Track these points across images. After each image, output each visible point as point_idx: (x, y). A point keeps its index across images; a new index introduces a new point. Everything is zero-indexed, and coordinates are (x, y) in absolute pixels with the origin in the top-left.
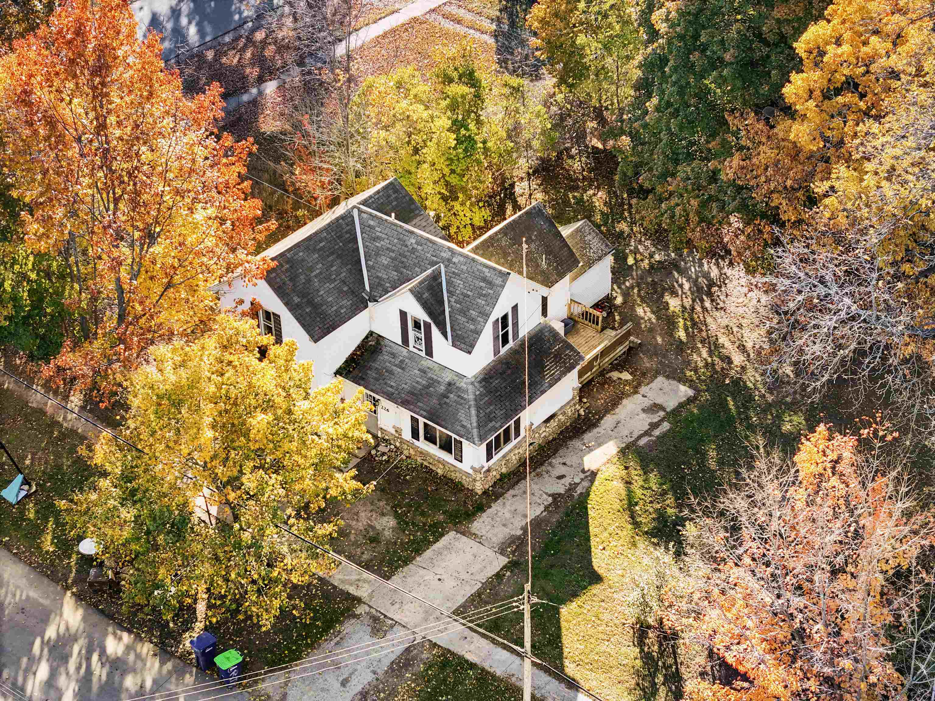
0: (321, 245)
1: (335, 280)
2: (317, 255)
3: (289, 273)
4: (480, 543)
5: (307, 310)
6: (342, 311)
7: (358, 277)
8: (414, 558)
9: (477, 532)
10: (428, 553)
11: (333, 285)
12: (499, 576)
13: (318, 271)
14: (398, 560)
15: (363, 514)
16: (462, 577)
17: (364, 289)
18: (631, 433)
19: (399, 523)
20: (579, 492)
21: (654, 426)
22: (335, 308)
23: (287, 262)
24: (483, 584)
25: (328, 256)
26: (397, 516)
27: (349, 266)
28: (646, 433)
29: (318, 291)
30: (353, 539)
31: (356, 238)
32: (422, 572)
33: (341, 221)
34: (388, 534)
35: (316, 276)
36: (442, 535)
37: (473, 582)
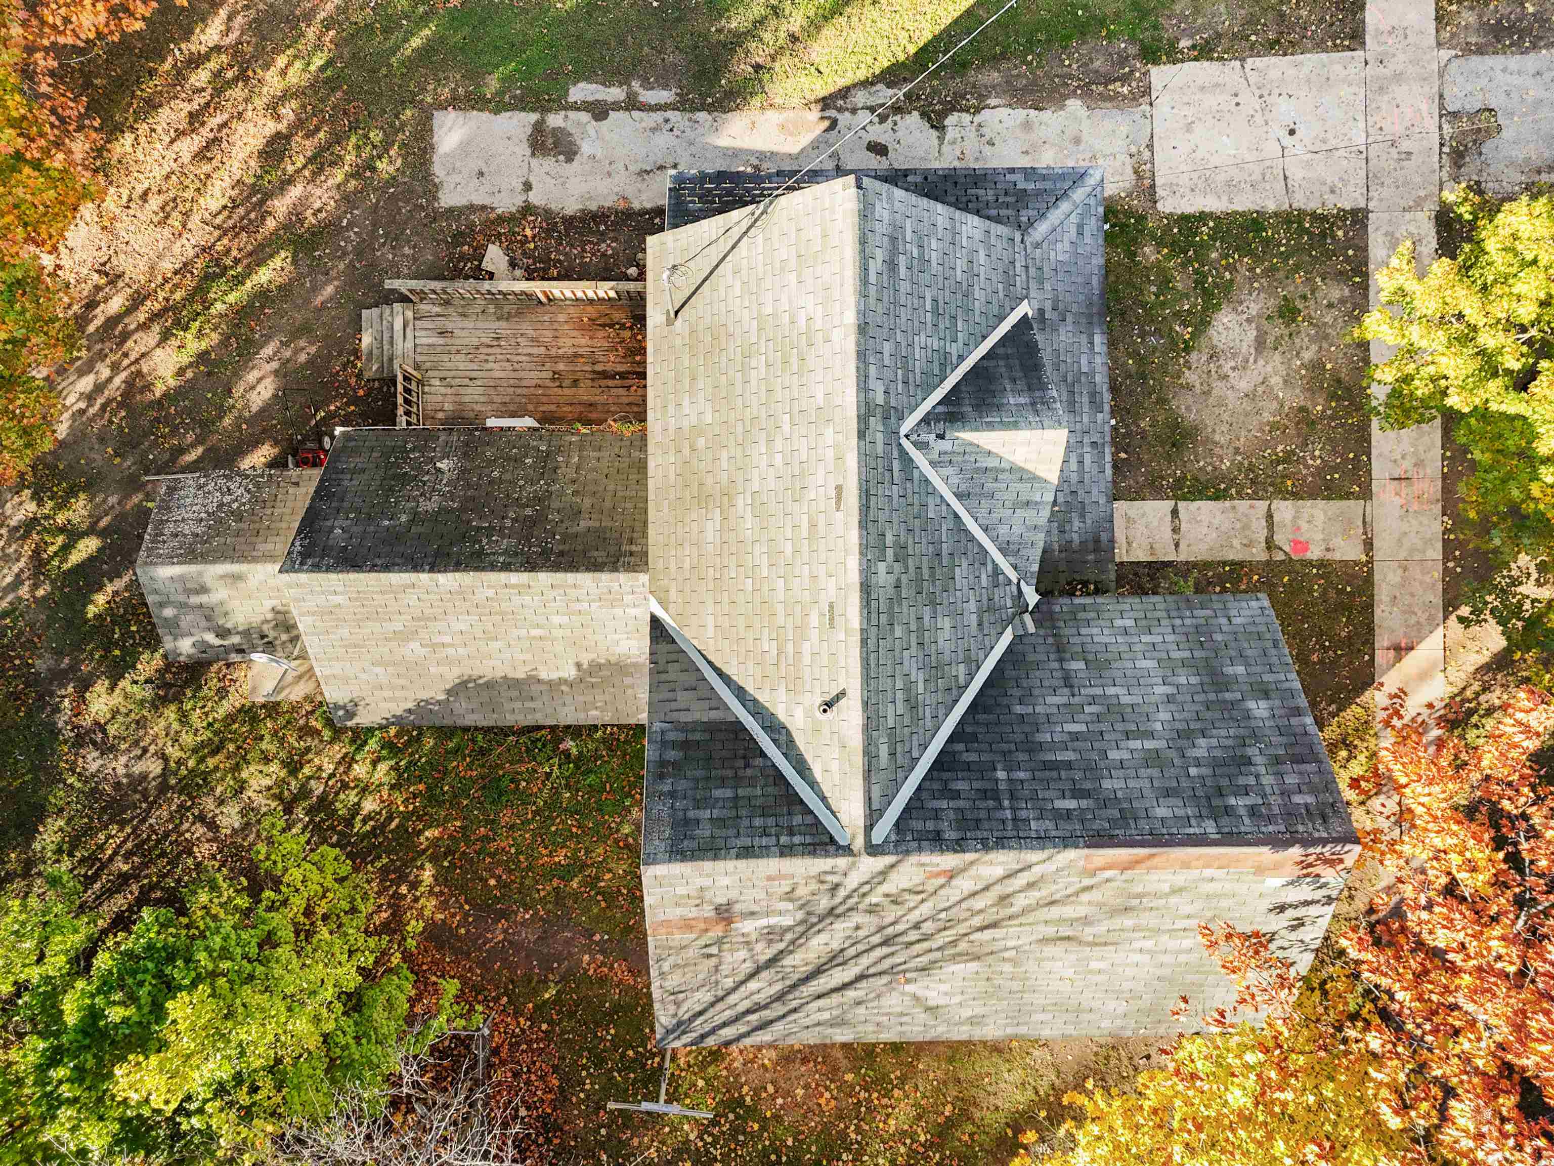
0: (1071, 804)
1: (1093, 700)
2: (1107, 784)
3: (1242, 781)
4: (1150, 147)
5: (1240, 670)
6: (1130, 623)
7: (1010, 673)
8: (1276, 214)
9: (1129, 171)
10: (1244, 203)
11: (1111, 691)
12: (1204, 52)
13: (1136, 744)
14: (1307, 231)
15: (1244, 385)
16: (1257, 104)
17: (1018, 639)
18: (654, 130)
19: (1217, 307)
20: (891, 92)
21: (599, 111)
22: (1146, 639)
23: (1228, 811)
24: (1243, 60)
25: (1069, 765)
26: (1202, 324)
27: (1018, 709)
28: (632, 104)
29: (1170, 699)
30: (1314, 348)
31: (939, 765)
32: (1296, 174)
33: (950, 835)
34: (1254, 306)
35: (1152, 735)
36: (1184, 218)
37: (1253, 77)
